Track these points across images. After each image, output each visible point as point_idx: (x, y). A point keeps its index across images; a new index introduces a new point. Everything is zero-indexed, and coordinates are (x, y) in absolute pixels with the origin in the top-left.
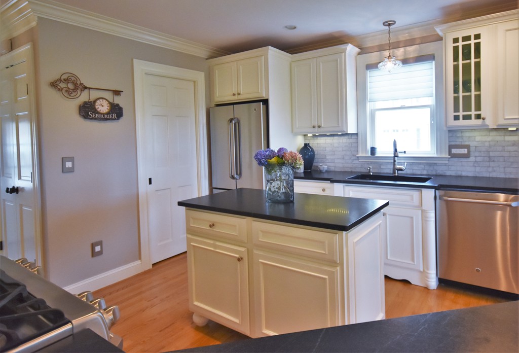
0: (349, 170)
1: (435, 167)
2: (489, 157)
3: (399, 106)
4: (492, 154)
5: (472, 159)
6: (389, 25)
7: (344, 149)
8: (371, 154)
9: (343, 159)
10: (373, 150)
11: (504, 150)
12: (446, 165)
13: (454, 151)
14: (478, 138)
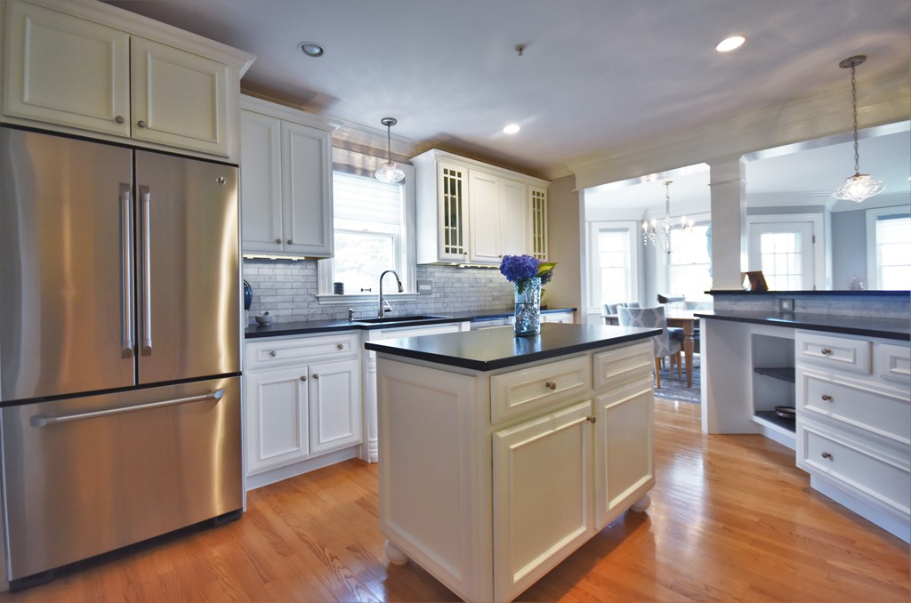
0: (304, 320)
1: (406, 307)
2: (445, 293)
3: (361, 229)
4: (446, 290)
5: (433, 295)
6: (389, 124)
7: (295, 285)
8: (336, 292)
9: (293, 301)
10: (339, 287)
11: (452, 287)
12: (414, 303)
13: (422, 287)
14: (437, 275)
